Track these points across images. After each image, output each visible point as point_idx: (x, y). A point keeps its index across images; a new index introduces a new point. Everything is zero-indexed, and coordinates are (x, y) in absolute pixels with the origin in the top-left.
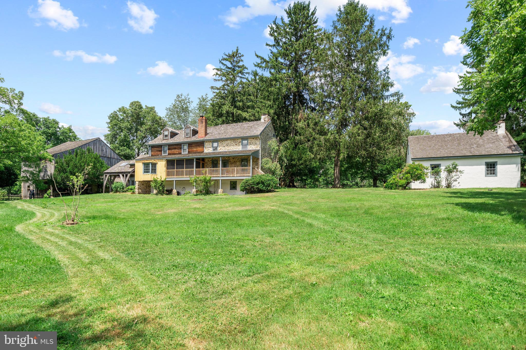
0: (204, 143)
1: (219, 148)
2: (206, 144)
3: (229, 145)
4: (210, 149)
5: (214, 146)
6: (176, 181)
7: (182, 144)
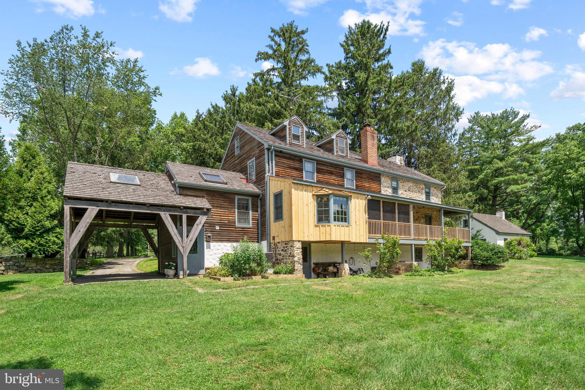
0: (380, 177)
1: (399, 192)
2: (383, 179)
3: (411, 190)
4: (388, 189)
5: (393, 185)
7: (345, 168)
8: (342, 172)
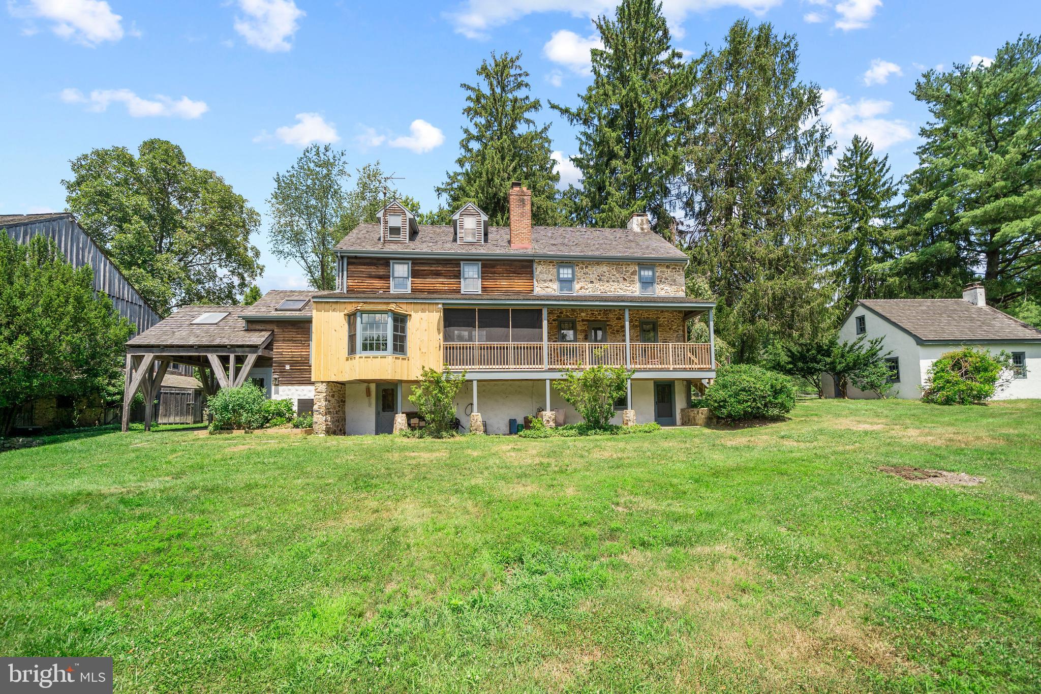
0: (532, 267)
1: (577, 286)
2: (538, 269)
3: (605, 279)
4: (550, 284)
5: (561, 276)
6: (478, 381)
7: (462, 263)
8: (456, 269)
